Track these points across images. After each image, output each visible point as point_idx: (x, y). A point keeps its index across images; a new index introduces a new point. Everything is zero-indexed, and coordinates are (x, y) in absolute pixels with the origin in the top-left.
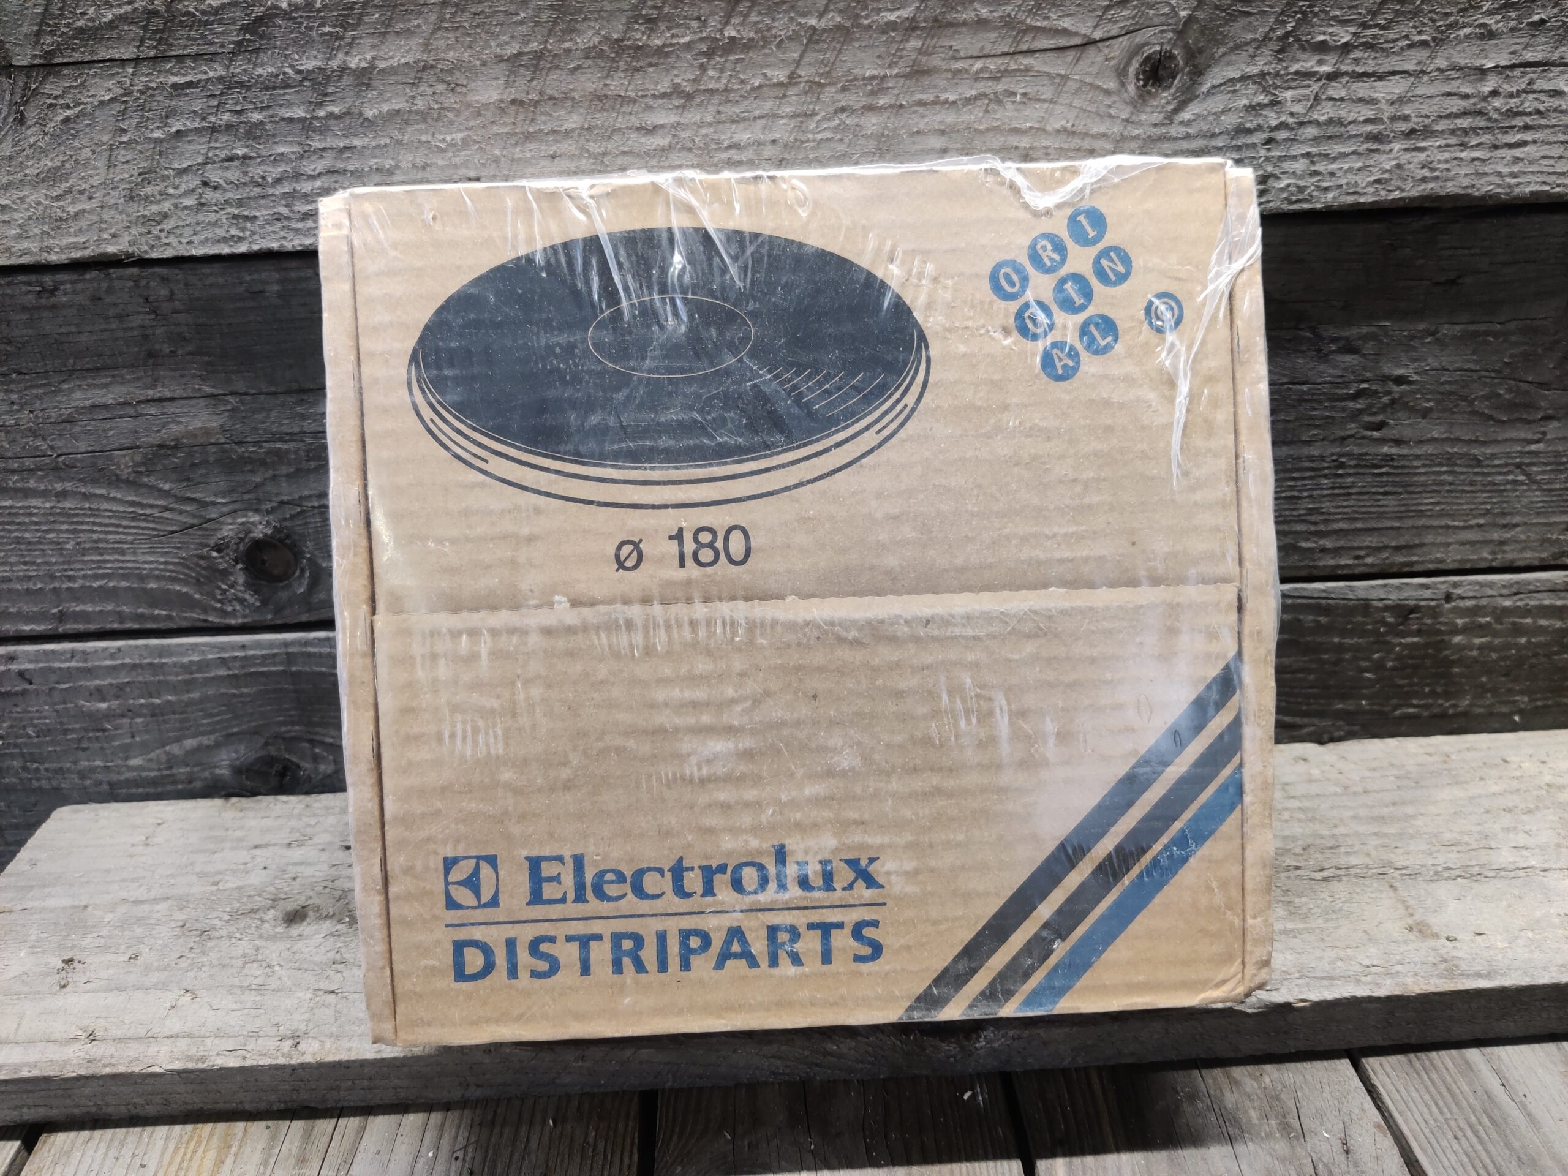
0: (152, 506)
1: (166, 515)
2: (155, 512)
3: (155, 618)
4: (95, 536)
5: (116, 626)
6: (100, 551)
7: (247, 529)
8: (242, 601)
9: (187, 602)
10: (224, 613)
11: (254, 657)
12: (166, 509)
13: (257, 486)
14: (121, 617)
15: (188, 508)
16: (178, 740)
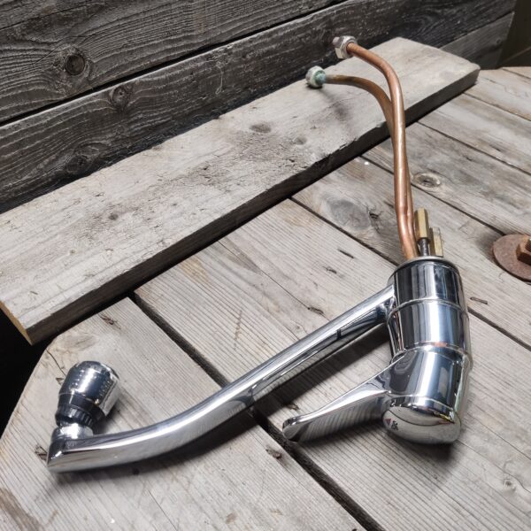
0: (29, 50)
1: (36, 53)
2: (30, 53)
3: (32, 105)
4: (7, 71)
5: (17, 114)
6: (9, 78)
7: (66, 52)
8: (65, 87)
9: (44, 93)
10: (59, 95)
11: (71, 112)
12: (35, 50)
13: (70, 30)
14: (18, 108)
15: (44, 47)
16: (42, 161)
